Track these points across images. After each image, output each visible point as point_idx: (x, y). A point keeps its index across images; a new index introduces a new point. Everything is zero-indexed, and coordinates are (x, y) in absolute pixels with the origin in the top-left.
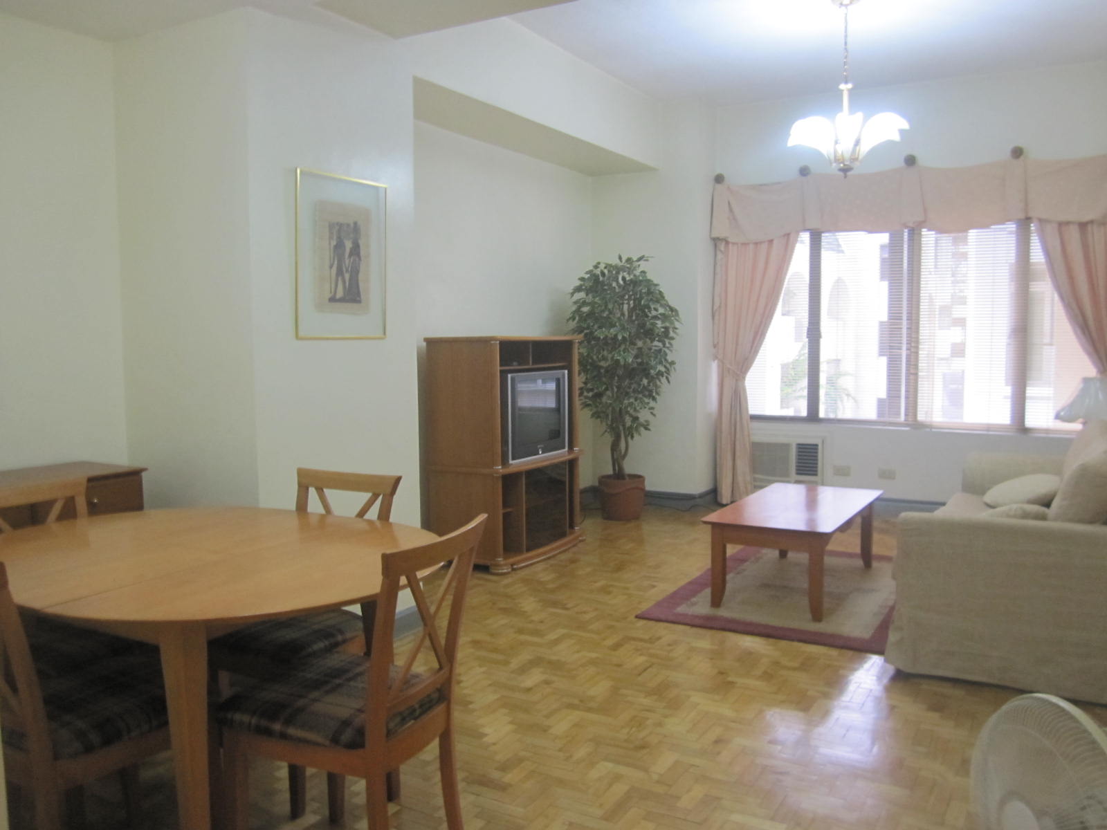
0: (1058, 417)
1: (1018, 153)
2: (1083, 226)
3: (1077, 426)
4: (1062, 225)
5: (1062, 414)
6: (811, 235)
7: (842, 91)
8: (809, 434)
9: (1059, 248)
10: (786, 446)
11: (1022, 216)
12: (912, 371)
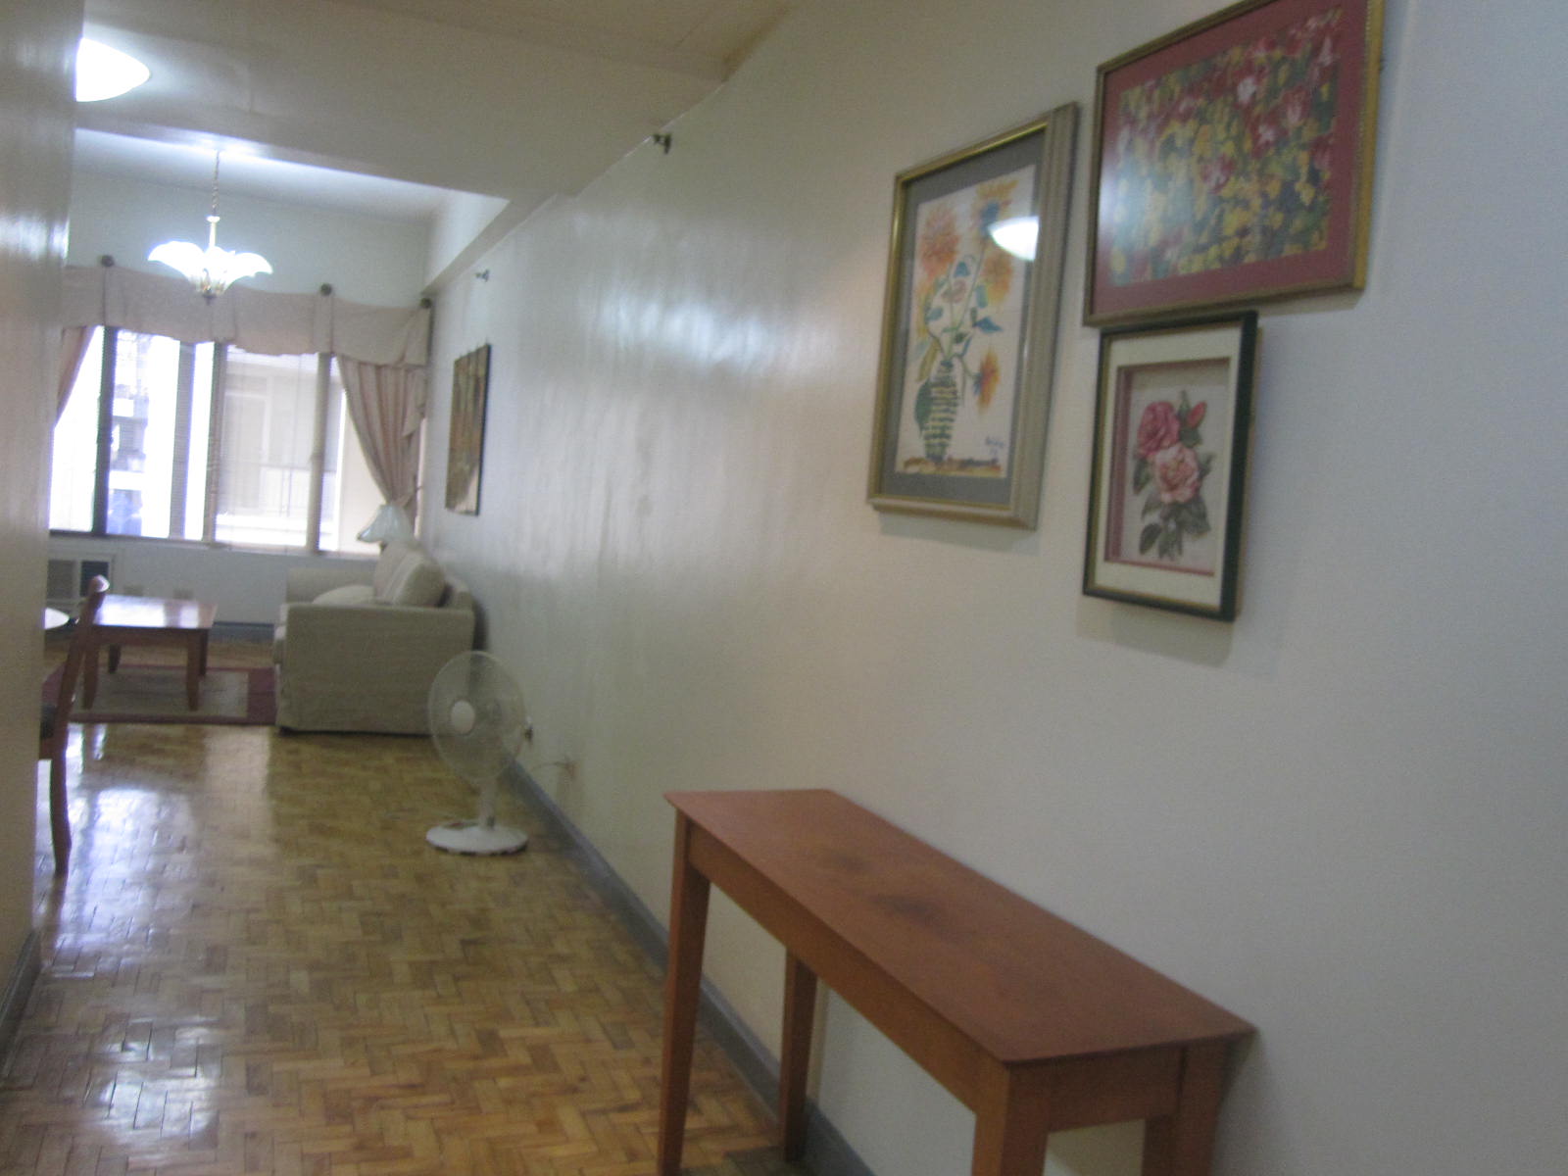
0: (360, 538)
1: (327, 290)
2: (378, 368)
3: (374, 549)
4: (362, 364)
5: (365, 535)
6: (106, 329)
7: (209, 223)
8: (97, 551)
9: (357, 386)
10: (70, 565)
11: (326, 350)
12: (213, 489)
